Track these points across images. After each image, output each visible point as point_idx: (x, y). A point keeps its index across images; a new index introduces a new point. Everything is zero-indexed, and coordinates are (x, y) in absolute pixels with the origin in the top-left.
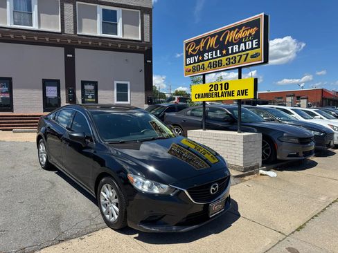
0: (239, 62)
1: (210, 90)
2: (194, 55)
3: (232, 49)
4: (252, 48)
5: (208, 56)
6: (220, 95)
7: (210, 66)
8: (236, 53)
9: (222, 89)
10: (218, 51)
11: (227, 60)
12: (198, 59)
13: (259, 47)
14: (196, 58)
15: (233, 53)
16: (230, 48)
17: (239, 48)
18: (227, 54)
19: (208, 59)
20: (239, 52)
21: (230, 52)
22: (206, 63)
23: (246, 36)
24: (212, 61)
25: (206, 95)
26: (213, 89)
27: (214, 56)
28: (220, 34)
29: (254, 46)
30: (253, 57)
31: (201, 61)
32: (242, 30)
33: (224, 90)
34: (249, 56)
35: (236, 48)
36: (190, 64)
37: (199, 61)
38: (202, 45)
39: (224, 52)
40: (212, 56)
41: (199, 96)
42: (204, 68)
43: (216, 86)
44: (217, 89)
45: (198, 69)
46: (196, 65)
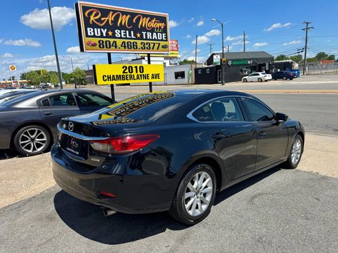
0: (153, 49)
1: (124, 72)
2: (100, 27)
4: (162, 40)
5: (120, 34)
6: (135, 78)
7: (124, 45)
8: (150, 40)
9: (137, 72)
10: (132, 32)
11: (141, 44)
12: (107, 34)
13: (167, 40)
14: (104, 32)
17: (152, 36)
18: (141, 38)
19: (121, 38)
20: (152, 40)
21: (144, 37)
22: (119, 42)
23: (157, 28)
24: (126, 41)
25: (119, 77)
26: (127, 71)
27: (128, 36)
28: (133, 15)
29: (164, 39)
30: (163, 47)
31: (110, 37)
32: (153, 21)
33: (139, 73)
34: (160, 46)
35: (149, 35)
36: (94, 36)
37: (107, 36)
38: (111, 18)
39: (138, 35)
40: (125, 35)
41: (109, 78)
42: (116, 47)
43: (131, 69)
44: (132, 72)
45: (108, 46)
46: (104, 40)
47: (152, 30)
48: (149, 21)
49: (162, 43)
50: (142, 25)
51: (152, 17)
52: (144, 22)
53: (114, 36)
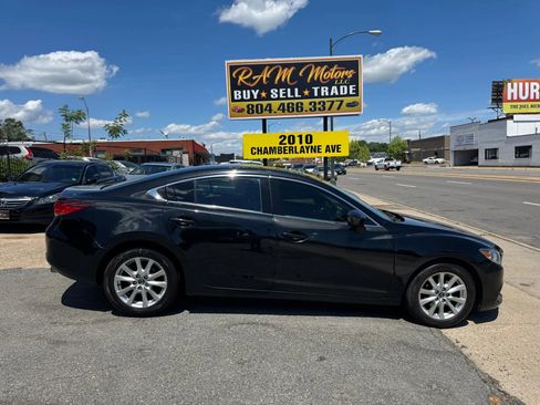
0: (330, 109)
1: (281, 143)
2: (250, 88)
3: (319, 91)
4: (348, 95)
5: (278, 93)
6: (298, 150)
7: (282, 108)
8: (325, 97)
9: (301, 143)
10: (296, 90)
11: (310, 104)
12: (259, 95)
13: (357, 95)
14: (255, 94)
15: (320, 96)
16: (316, 89)
17: (330, 91)
18: (311, 95)
19: (278, 99)
20: (329, 96)
21: (316, 94)
22: (275, 104)
23: (340, 79)
24: (286, 102)
25: (272, 150)
26: (286, 142)
27: (289, 96)
28: (299, 66)
29: (351, 93)
30: (349, 105)
31: (264, 99)
32: (333, 70)
33: (304, 144)
34: (344, 104)
35: (324, 91)
36: (242, 100)
37: (259, 98)
38: (266, 75)
39: (306, 93)
40: (286, 95)
41: (259, 150)
42: (270, 111)
43: (292, 139)
44: (294, 143)
45: (260, 110)
46: (255, 103)
47: (330, 83)
48: (327, 70)
49: (347, 100)
50: (312, 79)
51: (330, 64)
52: (316, 73)
53: (268, 98)
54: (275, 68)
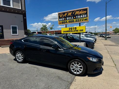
0: (80, 21)
1: (69, 30)
2: (63, 18)
5: (68, 18)
6: (73, 31)
7: (69, 22)
9: (74, 29)
10: (72, 17)
11: (76, 20)
14: (64, 19)
16: (77, 16)
18: (76, 18)
19: (68, 20)
23: (83, 13)
24: (70, 20)
25: (67, 31)
27: (71, 19)
28: (73, 12)
29: (86, 17)
30: (85, 20)
31: (65, 20)
34: (84, 20)
35: (79, 17)
36: (61, 21)
38: (66, 14)
40: (70, 19)
41: (65, 32)
42: (67, 23)
43: (72, 29)
45: (64, 23)
46: (63, 21)
47: (80, 15)
48: (79, 12)
50: (76, 14)
51: (80, 10)
53: (66, 20)
54: (68, 13)
